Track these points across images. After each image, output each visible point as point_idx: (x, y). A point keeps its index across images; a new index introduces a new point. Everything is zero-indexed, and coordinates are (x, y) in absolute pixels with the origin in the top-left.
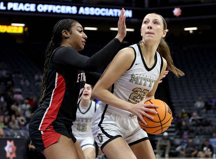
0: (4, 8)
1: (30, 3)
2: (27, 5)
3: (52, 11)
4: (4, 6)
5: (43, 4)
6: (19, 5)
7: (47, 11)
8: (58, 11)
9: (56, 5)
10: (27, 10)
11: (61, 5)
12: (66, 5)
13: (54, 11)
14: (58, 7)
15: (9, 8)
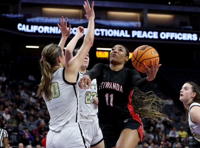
0: (129, 36)
1: (153, 31)
2: (150, 33)
3: (174, 38)
4: (128, 34)
5: (165, 32)
6: (142, 33)
7: (169, 38)
8: (180, 39)
9: (178, 32)
10: (151, 37)
11: (182, 33)
12: (187, 33)
13: (176, 38)
14: (180, 34)
15: (133, 36)
